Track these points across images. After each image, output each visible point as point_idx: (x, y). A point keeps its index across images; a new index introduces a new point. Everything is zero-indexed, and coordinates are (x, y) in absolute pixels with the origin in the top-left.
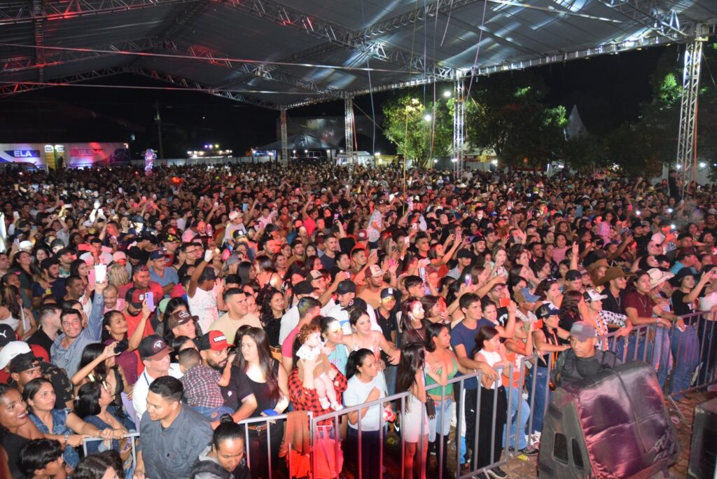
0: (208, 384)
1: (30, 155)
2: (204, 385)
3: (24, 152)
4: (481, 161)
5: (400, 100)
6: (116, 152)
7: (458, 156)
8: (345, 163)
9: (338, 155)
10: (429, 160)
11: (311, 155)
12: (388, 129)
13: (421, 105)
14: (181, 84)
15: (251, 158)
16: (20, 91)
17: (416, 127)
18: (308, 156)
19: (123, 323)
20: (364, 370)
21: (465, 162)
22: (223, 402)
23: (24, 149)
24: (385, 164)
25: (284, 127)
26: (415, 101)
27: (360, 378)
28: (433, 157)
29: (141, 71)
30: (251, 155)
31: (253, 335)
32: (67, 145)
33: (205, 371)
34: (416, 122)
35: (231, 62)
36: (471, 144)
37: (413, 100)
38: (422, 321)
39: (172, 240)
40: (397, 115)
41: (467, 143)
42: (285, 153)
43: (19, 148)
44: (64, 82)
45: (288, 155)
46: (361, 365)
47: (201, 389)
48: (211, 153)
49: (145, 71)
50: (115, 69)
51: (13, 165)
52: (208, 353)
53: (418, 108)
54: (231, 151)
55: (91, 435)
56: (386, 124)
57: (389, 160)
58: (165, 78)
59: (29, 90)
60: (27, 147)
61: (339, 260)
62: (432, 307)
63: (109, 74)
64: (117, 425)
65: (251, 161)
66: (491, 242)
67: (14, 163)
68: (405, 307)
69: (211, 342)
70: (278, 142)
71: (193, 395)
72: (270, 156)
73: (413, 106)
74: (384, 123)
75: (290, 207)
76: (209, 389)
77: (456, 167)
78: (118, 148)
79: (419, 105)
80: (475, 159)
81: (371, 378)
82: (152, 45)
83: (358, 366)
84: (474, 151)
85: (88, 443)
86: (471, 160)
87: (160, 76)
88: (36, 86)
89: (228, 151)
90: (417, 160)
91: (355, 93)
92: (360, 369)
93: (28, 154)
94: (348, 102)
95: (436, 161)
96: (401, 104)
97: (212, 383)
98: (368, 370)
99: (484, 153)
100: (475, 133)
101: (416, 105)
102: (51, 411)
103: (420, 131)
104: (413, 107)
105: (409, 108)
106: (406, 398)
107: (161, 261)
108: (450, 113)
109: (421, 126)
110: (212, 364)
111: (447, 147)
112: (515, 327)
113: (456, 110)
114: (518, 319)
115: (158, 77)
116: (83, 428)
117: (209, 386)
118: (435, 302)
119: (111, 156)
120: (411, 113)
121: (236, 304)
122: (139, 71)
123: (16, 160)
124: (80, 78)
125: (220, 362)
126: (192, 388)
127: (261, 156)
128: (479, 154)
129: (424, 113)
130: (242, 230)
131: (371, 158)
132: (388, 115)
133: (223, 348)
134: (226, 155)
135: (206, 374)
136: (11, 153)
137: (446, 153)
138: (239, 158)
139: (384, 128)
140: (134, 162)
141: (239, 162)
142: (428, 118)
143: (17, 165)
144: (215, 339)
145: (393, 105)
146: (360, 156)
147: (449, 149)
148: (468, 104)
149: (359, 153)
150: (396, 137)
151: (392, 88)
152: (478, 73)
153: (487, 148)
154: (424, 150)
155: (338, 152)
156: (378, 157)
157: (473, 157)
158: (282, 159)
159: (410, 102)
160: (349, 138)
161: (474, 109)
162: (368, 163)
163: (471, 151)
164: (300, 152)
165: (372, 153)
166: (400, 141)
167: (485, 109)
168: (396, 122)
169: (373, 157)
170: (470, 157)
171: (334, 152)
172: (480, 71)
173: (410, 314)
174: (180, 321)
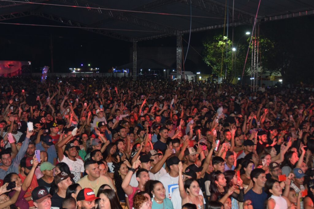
4: (271, 80)
5: (215, 37)
6: (23, 67)
7: (254, 76)
8: (176, 79)
9: (171, 73)
10: (234, 79)
11: (153, 73)
12: (206, 56)
13: (229, 41)
15: (112, 74)
17: (225, 55)
18: (151, 73)
21: (259, 81)
24: (204, 80)
26: (225, 38)
28: (237, 76)
29: (42, 15)
30: (112, 71)
31: (107, 194)
34: (226, 52)
35: (101, 9)
36: (263, 68)
39: (55, 126)
40: (212, 47)
41: (261, 67)
42: (135, 71)
48: (85, 69)
49: (45, 15)
50: (26, 13)
52: (82, 203)
54: (98, 69)
57: (206, 78)
58: (57, 19)
62: (232, 178)
63: (21, 16)
65: (112, 76)
68: (213, 177)
69: (85, 195)
70: (130, 64)
72: (125, 73)
74: (204, 53)
77: (253, 83)
78: (24, 64)
79: (227, 40)
80: (267, 78)
84: (266, 73)
86: (264, 79)
89: (96, 69)
90: (226, 78)
91: (184, 32)
94: (179, 37)
95: (239, 79)
96: (215, 39)
99: (273, 74)
100: (267, 61)
101: (225, 41)
103: (228, 58)
104: (224, 41)
105: (221, 43)
108: (249, 46)
109: (229, 55)
112: (289, 194)
113: (254, 45)
114: (292, 189)
115: (53, 19)
118: (234, 174)
119: (19, 70)
120: (222, 46)
121: (92, 171)
124: (2, 18)
127: (119, 72)
128: (269, 75)
129: (231, 46)
130: (104, 122)
131: (193, 76)
132: (207, 47)
133: (93, 199)
134: (95, 71)
137: (246, 74)
138: (104, 74)
139: (204, 56)
140: (34, 75)
141: (104, 76)
142: (234, 50)
144: (88, 194)
145: (210, 40)
146: (186, 75)
147: (248, 71)
148: (262, 41)
149: (186, 73)
150: (211, 62)
151: (210, 28)
152: (269, 19)
153: (275, 71)
154: (231, 71)
155: (171, 71)
156: (198, 75)
157: (265, 77)
158: (133, 75)
159: (222, 39)
160: (179, 62)
161: (266, 44)
162: (192, 79)
163: (264, 72)
164: (145, 71)
165: (195, 73)
166: (215, 64)
167: (274, 44)
168: (212, 52)
169: (195, 75)
170: (263, 77)
171: (168, 71)
172: (270, 18)
173: (216, 182)
174: (62, 179)
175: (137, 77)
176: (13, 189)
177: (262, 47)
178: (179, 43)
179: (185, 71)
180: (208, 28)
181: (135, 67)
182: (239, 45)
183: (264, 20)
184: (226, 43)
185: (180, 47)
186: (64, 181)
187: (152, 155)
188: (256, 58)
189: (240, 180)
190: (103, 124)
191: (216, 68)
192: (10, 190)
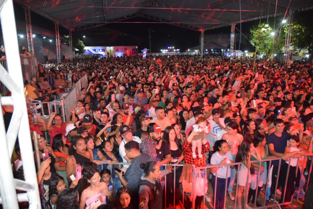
0: (151, 147)
1: (101, 51)
2: (149, 147)
3: (99, 50)
4: (300, 55)
5: (259, 25)
6: (133, 50)
8: (229, 56)
9: (227, 52)
10: (272, 55)
11: (214, 52)
12: (252, 39)
13: (270, 28)
14: (159, 21)
15: (187, 53)
16: (98, 26)
17: (266, 38)
18: (213, 52)
19: (122, 118)
20: (221, 149)
22: (156, 156)
23: (99, 49)
24: (249, 56)
25: (202, 39)
26: (267, 26)
27: (220, 153)
28: (274, 53)
29: (144, 16)
30: (187, 51)
32: (115, 47)
33: (151, 142)
34: (266, 36)
35: (180, 10)
36: (294, 47)
37: (266, 25)
38: (254, 131)
40: (257, 33)
42: (202, 51)
43: (97, 48)
44: (114, 21)
45: (204, 52)
46: (220, 146)
47: (148, 149)
48: (171, 50)
49: (145, 16)
50: (133, 15)
51: (95, 55)
53: (268, 29)
54: (179, 50)
55: (105, 161)
56: (251, 37)
57: (251, 55)
58: (153, 18)
59: (101, 25)
60: (100, 48)
61: (218, 99)
63: (131, 18)
64: (115, 159)
65: (187, 54)
66: (296, 95)
67: (95, 54)
68: (246, 123)
69: (154, 129)
70: (199, 46)
71: (144, 151)
72: (196, 52)
73: (265, 28)
75: (200, 74)
76: (151, 149)
77: (285, 58)
78: (134, 48)
79: (268, 27)
81: (225, 154)
82: (148, 4)
83: (219, 147)
84: (296, 50)
85: (103, 164)
86: (294, 55)
87: (151, 17)
88: (104, 23)
90: (265, 55)
91: (236, 22)
92: (220, 149)
93: (101, 50)
94: (233, 27)
95: (275, 55)
96: (259, 27)
97: (152, 147)
98: (224, 149)
99: (302, 51)
100: (298, 41)
102: (93, 150)
103: (268, 40)
105: (263, 29)
106: (240, 165)
107: (141, 94)
108: (285, 31)
109: (269, 38)
110: (155, 138)
111: (282, 48)
113: (288, 30)
115: (155, 19)
116: (102, 158)
117: (151, 148)
118: (262, 122)
119: (130, 51)
120: (264, 31)
121: (160, 114)
122: (143, 16)
123: (96, 53)
124: (120, 19)
125: (158, 138)
126: (144, 148)
127: (192, 52)
128: (298, 52)
129: (271, 31)
131: (242, 53)
132: (252, 33)
134: (177, 52)
135: (151, 143)
136: (95, 50)
137: (281, 51)
138: (182, 53)
139: (250, 39)
140: (139, 54)
141: (182, 55)
142: (273, 34)
143: (96, 55)
144: (156, 128)
145: (255, 28)
146: (237, 52)
147: (283, 49)
148: (295, 26)
149: (237, 51)
150: (255, 44)
151: (255, 19)
152: (301, 10)
153: (303, 49)
154: (269, 50)
155: (227, 51)
156: (246, 53)
157: (295, 53)
158: (200, 53)
159: (264, 26)
160: (232, 44)
161: (298, 29)
162: (241, 55)
163: (295, 50)
164: (209, 51)
165: (243, 51)
166: (258, 45)
167: (304, 29)
168: (256, 36)
169: (243, 53)
170: (294, 53)
171: (225, 50)
172: (303, 9)
173: (248, 127)
174: (145, 119)
175: (204, 55)
176: (115, 125)
177: (294, 31)
178: (233, 30)
179: (236, 50)
180: (253, 19)
181: (202, 48)
182: (276, 31)
183: (297, 10)
184: (267, 30)
185: (233, 33)
186: (146, 121)
187: (205, 105)
188: (289, 40)
189: (266, 127)
190: (175, 84)
191: (259, 47)
192: (113, 125)
